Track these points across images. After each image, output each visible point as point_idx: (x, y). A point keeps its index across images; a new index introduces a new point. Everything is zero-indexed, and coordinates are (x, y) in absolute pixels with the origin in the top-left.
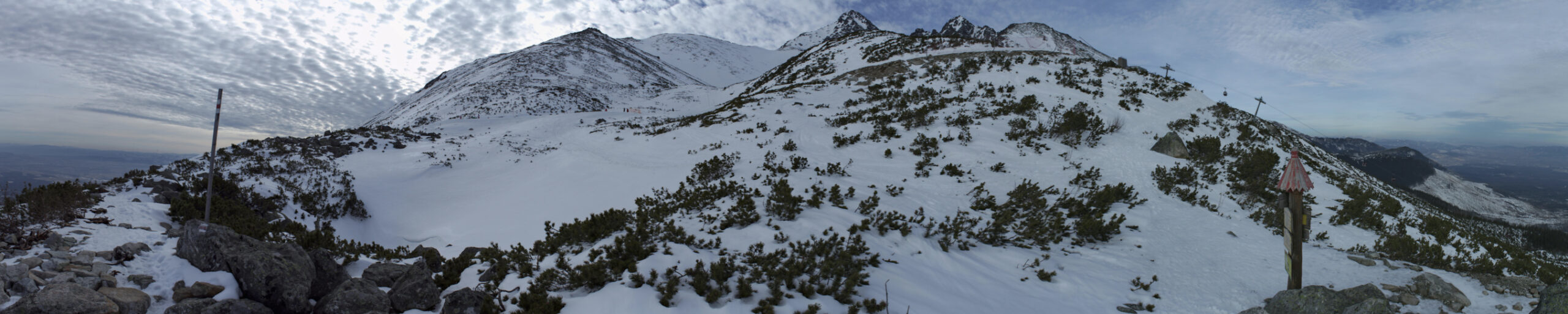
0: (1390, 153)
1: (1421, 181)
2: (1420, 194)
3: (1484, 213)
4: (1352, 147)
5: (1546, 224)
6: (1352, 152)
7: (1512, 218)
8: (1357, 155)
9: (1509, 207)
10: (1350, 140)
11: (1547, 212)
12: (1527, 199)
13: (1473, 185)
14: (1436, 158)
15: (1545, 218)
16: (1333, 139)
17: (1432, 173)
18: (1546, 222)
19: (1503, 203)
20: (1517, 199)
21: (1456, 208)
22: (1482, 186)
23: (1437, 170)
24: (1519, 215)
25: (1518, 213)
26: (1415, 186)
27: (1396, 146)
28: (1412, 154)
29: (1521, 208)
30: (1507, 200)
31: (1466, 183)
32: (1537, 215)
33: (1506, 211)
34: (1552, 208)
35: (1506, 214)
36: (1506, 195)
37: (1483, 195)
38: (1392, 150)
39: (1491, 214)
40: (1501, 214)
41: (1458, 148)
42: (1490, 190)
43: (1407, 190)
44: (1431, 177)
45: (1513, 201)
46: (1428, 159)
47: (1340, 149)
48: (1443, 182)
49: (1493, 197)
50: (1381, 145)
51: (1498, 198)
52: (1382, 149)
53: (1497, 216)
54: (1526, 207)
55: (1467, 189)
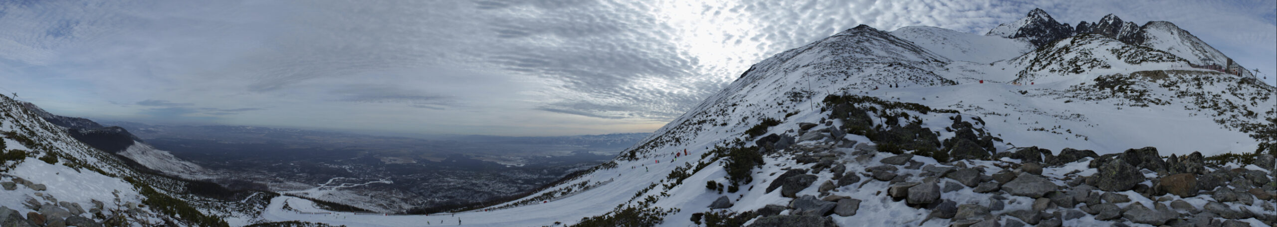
0: (106, 130)
1: (124, 149)
2: (122, 157)
3: (167, 172)
4: (81, 124)
5: (210, 180)
6: (81, 128)
7: (186, 175)
8: (83, 130)
9: (185, 167)
10: (81, 119)
11: (212, 171)
12: (198, 162)
13: (160, 152)
14: (134, 133)
15: (209, 175)
16: (69, 118)
17: (132, 143)
18: (211, 178)
19: (181, 165)
20: (191, 162)
21: (145, 167)
22: (166, 153)
23: (135, 142)
24: (191, 173)
25: (191, 172)
26: (120, 152)
27: (110, 125)
28: (119, 130)
29: (193, 168)
30: (183, 163)
31: (156, 151)
32: (204, 173)
33: (182, 170)
34: (216, 168)
35: (182, 172)
36: (183, 159)
37: (166, 159)
38: (107, 128)
39: (171, 173)
40: (179, 172)
41: (153, 127)
42: (172, 156)
43: (113, 154)
44: (131, 146)
45: (188, 163)
46: (130, 134)
47: (73, 125)
48: (140, 150)
49: (174, 160)
50: (100, 124)
51: (178, 162)
52: (101, 126)
53: (175, 173)
54: (196, 167)
55: (156, 155)
